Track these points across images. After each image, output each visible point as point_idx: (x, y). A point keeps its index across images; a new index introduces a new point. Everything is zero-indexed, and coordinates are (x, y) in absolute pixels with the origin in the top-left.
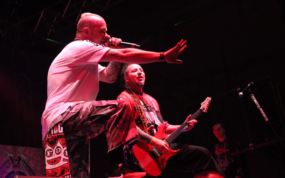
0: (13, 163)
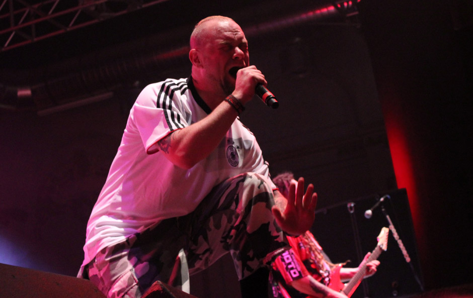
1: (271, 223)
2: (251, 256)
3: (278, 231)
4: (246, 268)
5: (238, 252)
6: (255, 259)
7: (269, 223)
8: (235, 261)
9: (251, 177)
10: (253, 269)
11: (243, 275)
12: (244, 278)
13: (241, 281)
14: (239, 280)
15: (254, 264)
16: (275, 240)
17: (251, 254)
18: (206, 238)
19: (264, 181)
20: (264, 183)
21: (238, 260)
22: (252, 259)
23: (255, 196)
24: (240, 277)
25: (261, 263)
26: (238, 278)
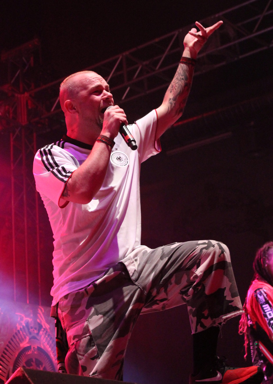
0: (30, 333)
1: (226, 289)
2: (206, 315)
3: (233, 296)
4: (199, 324)
5: (194, 309)
6: (209, 318)
7: (225, 288)
8: (191, 316)
9: (213, 246)
10: (206, 327)
11: (196, 330)
12: (197, 332)
13: (194, 334)
14: (192, 334)
15: (208, 323)
16: (230, 304)
17: (206, 313)
18: (166, 291)
19: (224, 251)
20: (224, 253)
21: (194, 316)
22: (206, 318)
23: (216, 264)
24: (193, 332)
25: (214, 322)
26: (192, 332)
